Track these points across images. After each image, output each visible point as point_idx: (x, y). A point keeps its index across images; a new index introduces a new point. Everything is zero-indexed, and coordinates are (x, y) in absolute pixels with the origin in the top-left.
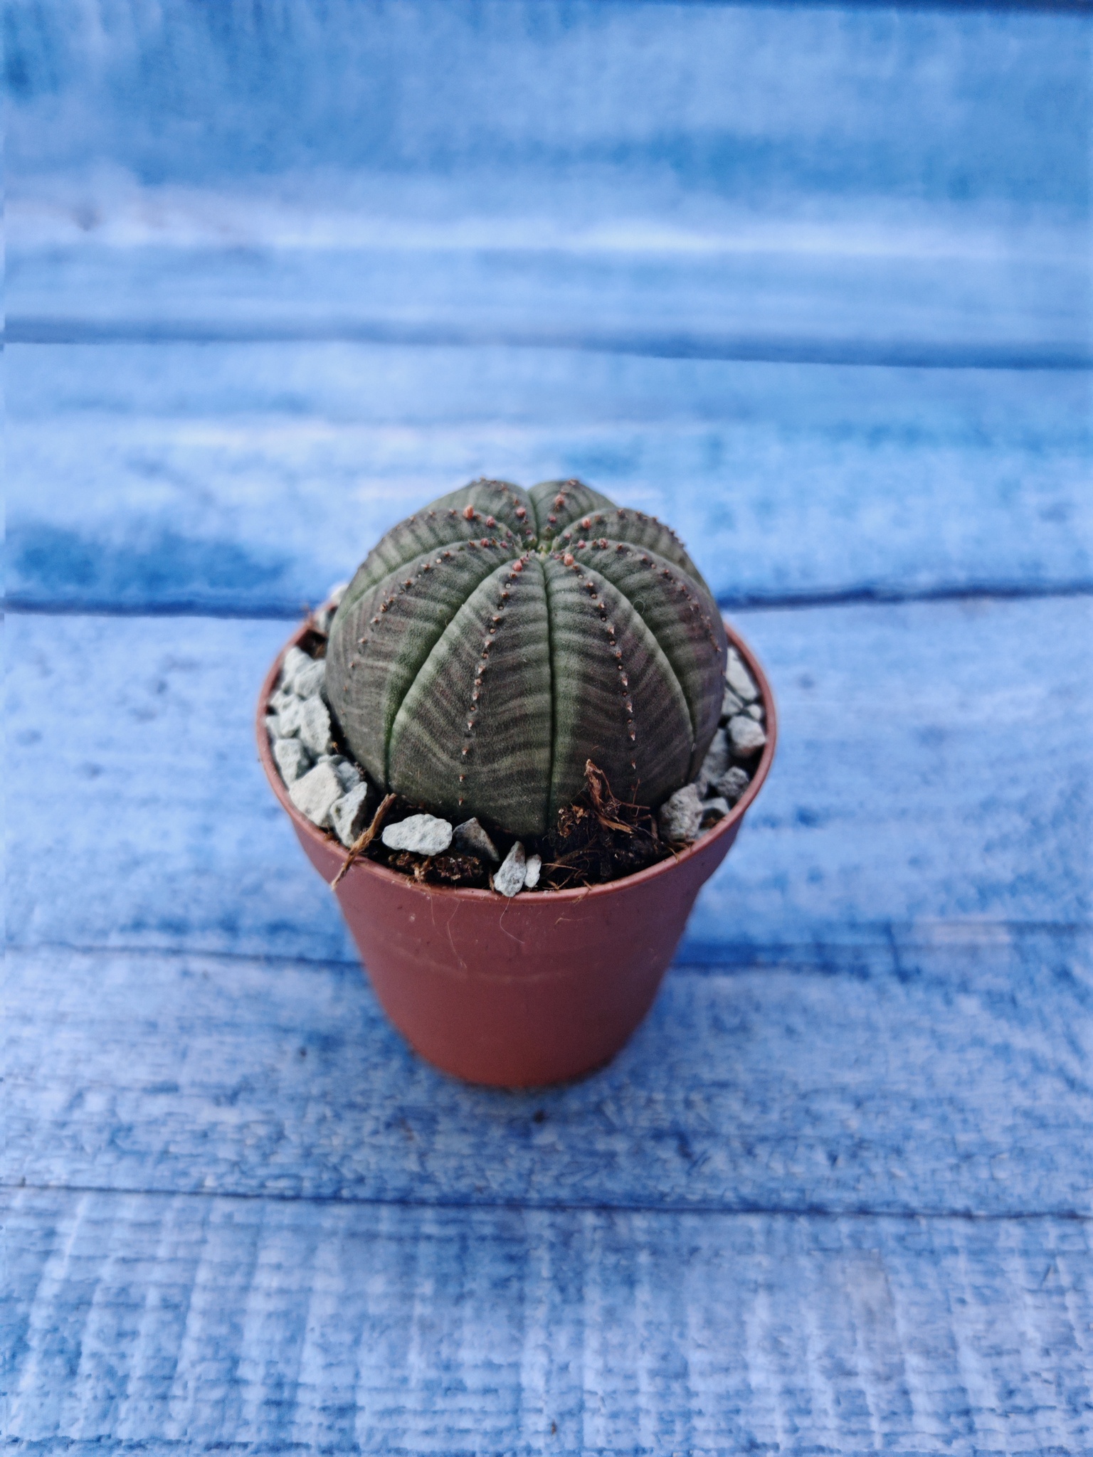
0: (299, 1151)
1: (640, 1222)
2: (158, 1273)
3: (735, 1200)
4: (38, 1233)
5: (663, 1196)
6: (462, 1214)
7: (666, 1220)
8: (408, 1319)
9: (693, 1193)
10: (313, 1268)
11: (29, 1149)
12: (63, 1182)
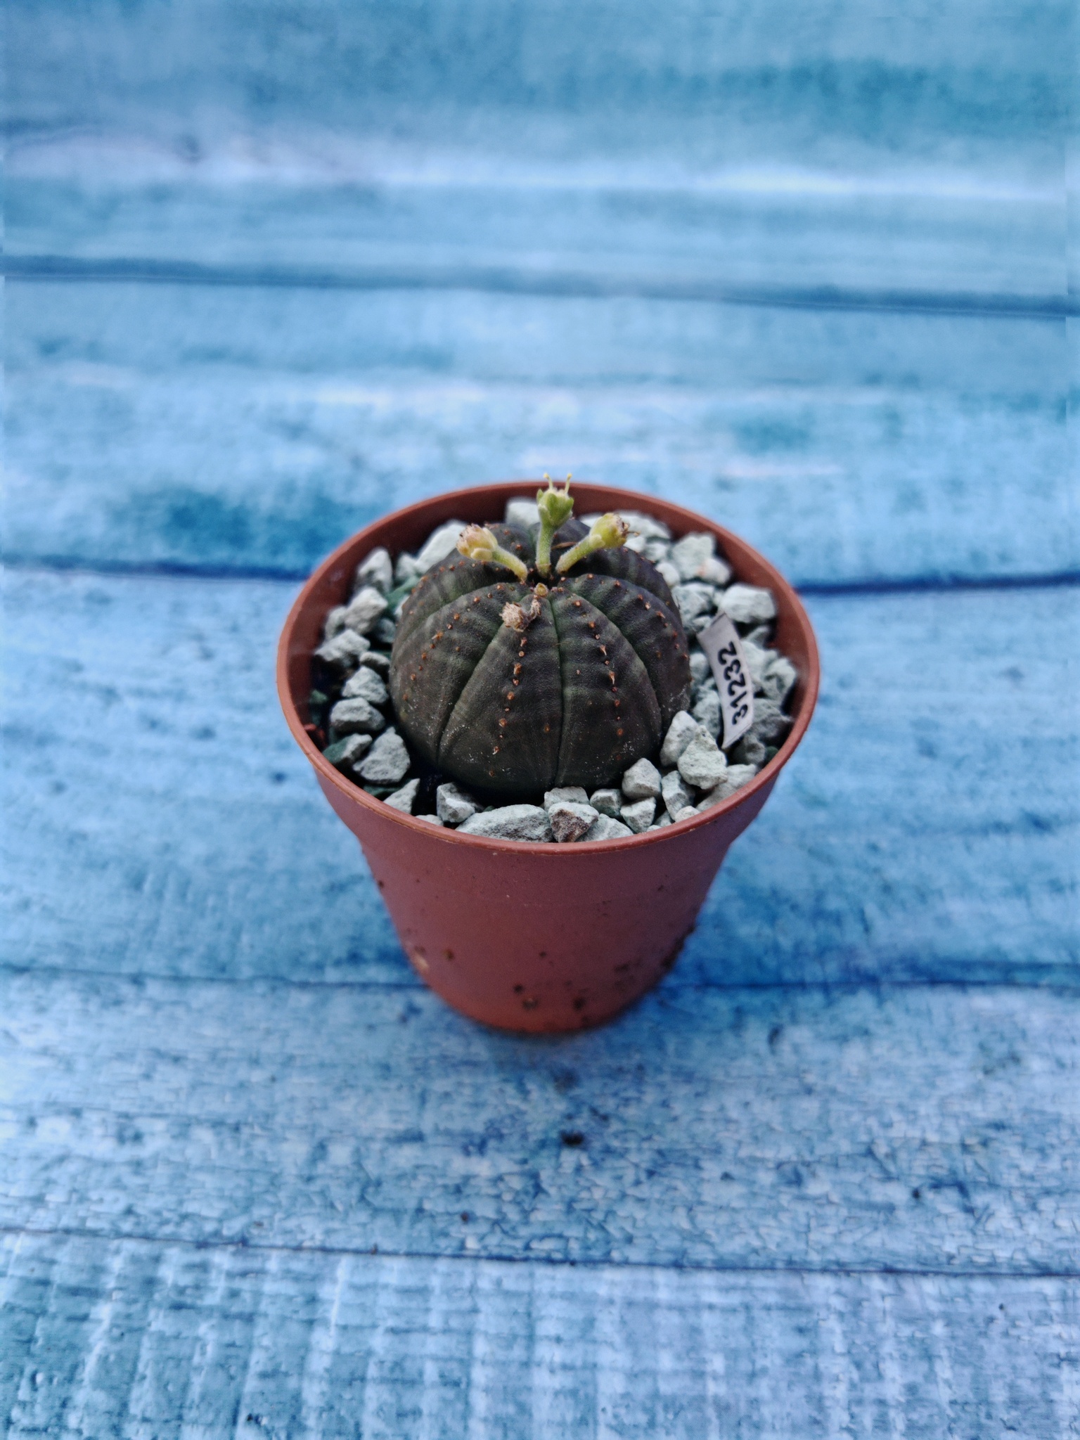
0: (560, 1207)
1: (930, 1286)
2: (433, 1345)
3: (1025, 1263)
4: (300, 1300)
5: (951, 1257)
6: (741, 1279)
7: (957, 1285)
8: (702, 1399)
9: (980, 1255)
10: (594, 1342)
11: (277, 1206)
12: (318, 1243)
